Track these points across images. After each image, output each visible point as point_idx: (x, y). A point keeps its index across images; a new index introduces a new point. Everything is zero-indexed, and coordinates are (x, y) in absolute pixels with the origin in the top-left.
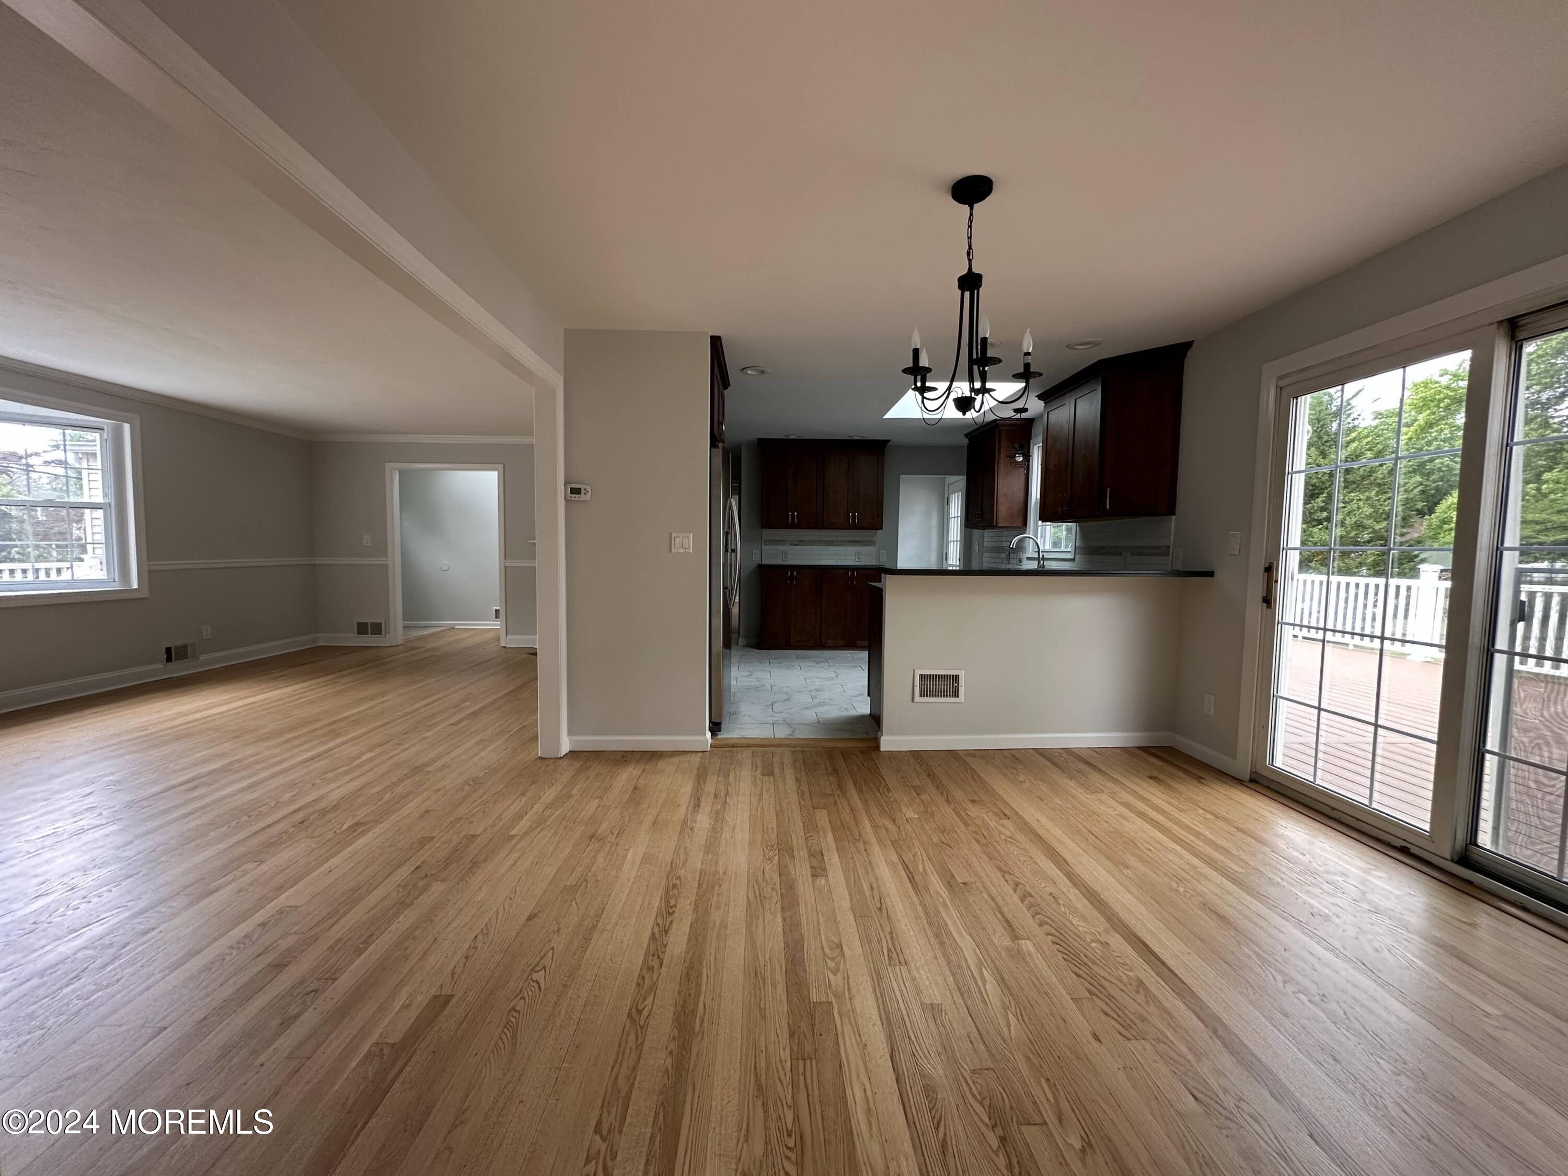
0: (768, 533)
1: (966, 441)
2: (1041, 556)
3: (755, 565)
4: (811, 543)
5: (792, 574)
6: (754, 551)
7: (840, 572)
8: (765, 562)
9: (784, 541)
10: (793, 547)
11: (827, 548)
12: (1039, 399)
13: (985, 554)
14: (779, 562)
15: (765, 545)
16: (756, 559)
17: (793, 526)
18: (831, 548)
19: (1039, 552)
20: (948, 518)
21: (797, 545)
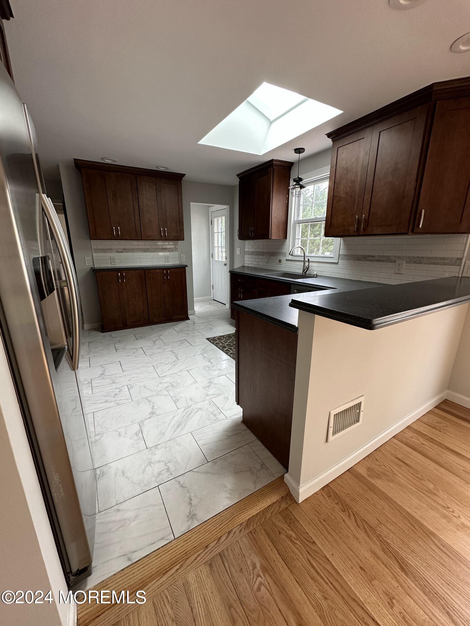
0: (96, 244)
1: (237, 180)
2: (307, 260)
3: (89, 269)
4: (133, 250)
5: (122, 274)
6: (86, 258)
7: (158, 271)
8: (97, 266)
9: (111, 249)
10: (118, 254)
11: (144, 254)
12: (329, 137)
13: (246, 256)
14: (109, 265)
15: (95, 252)
16: (89, 265)
17: (118, 238)
18: (147, 254)
19: (304, 256)
20: (213, 233)
21: (122, 252)
